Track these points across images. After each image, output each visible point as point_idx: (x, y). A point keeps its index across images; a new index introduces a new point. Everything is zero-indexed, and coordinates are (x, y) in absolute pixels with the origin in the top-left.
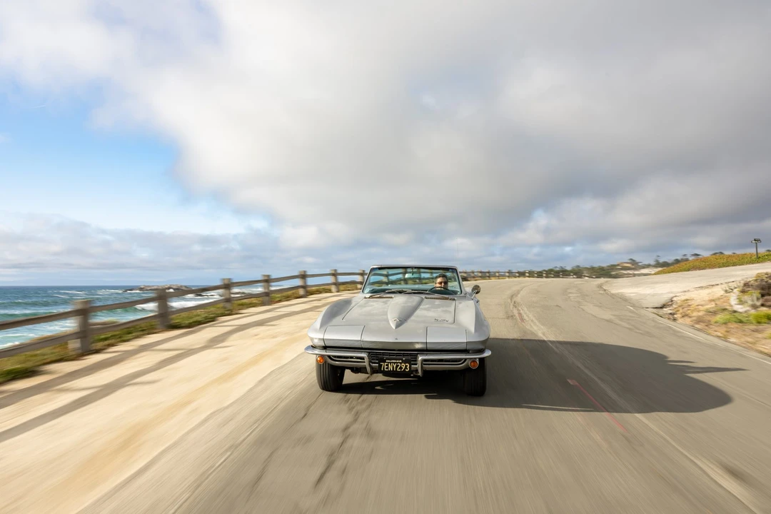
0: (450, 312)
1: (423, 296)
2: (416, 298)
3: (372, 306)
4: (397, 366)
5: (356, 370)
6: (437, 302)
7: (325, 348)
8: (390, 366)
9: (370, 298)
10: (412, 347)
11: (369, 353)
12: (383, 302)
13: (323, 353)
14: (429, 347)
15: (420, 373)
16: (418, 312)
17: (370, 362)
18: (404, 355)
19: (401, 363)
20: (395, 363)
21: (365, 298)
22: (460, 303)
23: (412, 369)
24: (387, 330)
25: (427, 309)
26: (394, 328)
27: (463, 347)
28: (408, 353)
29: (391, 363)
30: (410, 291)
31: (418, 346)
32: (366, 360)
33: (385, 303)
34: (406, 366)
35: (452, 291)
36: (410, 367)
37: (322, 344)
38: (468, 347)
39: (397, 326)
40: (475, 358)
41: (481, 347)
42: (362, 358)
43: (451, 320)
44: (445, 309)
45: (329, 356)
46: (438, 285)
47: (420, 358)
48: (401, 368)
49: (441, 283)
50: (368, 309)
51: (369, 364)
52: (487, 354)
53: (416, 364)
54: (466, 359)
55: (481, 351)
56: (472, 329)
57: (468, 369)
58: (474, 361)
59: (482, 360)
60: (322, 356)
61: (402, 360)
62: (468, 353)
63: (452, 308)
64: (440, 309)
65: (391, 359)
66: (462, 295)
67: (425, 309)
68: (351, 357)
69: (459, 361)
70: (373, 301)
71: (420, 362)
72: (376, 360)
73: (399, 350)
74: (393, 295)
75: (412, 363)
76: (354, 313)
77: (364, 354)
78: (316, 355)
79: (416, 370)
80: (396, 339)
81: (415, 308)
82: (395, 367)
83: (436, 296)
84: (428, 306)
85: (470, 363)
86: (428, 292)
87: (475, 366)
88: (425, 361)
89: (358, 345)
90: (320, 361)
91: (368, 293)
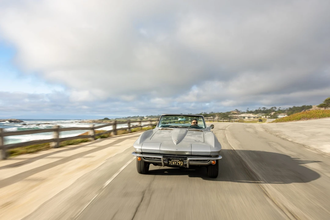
0: (201, 137)
1: (187, 129)
2: (184, 130)
3: (163, 133)
5: (156, 164)
6: (195, 132)
7: (142, 153)
8: (173, 163)
9: (162, 129)
10: (184, 154)
11: (163, 156)
12: (168, 132)
13: (141, 155)
14: (192, 154)
15: (188, 166)
16: (186, 137)
17: (164, 160)
18: (180, 157)
20: (176, 161)
21: (159, 130)
22: (206, 133)
24: (172, 145)
27: (209, 154)
28: (182, 156)
29: (174, 161)
30: (181, 127)
31: (187, 153)
32: (162, 159)
33: (170, 132)
34: (181, 163)
35: (201, 127)
36: (183, 163)
37: (141, 151)
38: (212, 154)
39: (177, 143)
41: (217, 154)
42: (160, 159)
43: (202, 141)
44: (199, 135)
45: (144, 157)
47: (188, 159)
48: (179, 164)
49: (194, 123)
50: (162, 135)
51: (164, 162)
52: (220, 158)
53: (186, 162)
54: (210, 160)
55: (217, 156)
56: (213, 146)
57: (210, 165)
58: (214, 161)
59: (217, 160)
60: (140, 157)
61: (179, 160)
62: (211, 157)
63: (202, 135)
64: (196, 136)
65: (174, 159)
66: (206, 129)
67: (190, 136)
68: (154, 158)
69: (206, 161)
70: (164, 131)
71: (188, 161)
72: (167, 159)
73: (178, 155)
74: (173, 128)
75: (184, 161)
76: (156, 137)
77: (161, 157)
78: (137, 156)
79: (186, 165)
80: (177, 150)
81: (185, 135)
82: (176, 163)
83: (194, 129)
84: (190, 134)
85: (212, 162)
86: (189, 127)
87: (214, 163)
88: (190, 160)
89: (158, 152)
90: (139, 159)
91: (160, 127)
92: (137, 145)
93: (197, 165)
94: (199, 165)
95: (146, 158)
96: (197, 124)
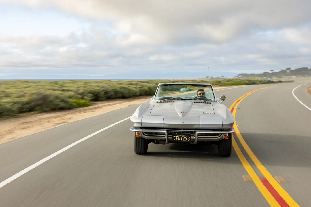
0: (211, 109)
1: (193, 101)
2: (189, 103)
3: (165, 106)
4: (183, 138)
5: (156, 142)
6: (202, 104)
7: (142, 128)
8: (179, 138)
9: (160, 102)
10: (192, 127)
11: (168, 131)
12: (170, 104)
13: (141, 131)
14: (202, 127)
15: (196, 142)
16: (192, 109)
17: (168, 136)
18: (187, 132)
19: (185, 136)
20: (182, 136)
21: (158, 102)
23: (192, 140)
24: (177, 118)
25: (198, 108)
26: (181, 117)
27: (220, 127)
28: (189, 130)
29: (179, 136)
30: (184, 98)
31: (195, 127)
32: (166, 134)
33: (172, 104)
34: (188, 138)
35: (208, 99)
37: (140, 126)
38: (224, 127)
39: (183, 116)
40: (227, 133)
41: (229, 127)
42: (164, 134)
43: (212, 113)
44: (207, 108)
45: (143, 133)
47: (197, 133)
48: (185, 139)
51: (167, 137)
52: (233, 131)
53: (194, 137)
54: (222, 134)
55: (230, 130)
56: (225, 117)
57: (222, 140)
59: (230, 134)
60: (139, 133)
61: (186, 134)
62: (223, 130)
63: (211, 107)
64: (205, 108)
65: (179, 134)
66: (215, 101)
67: (196, 108)
68: (156, 133)
69: (217, 135)
70: (163, 104)
71: (196, 135)
72: (171, 135)
73: (184, 129)
74: (174, 101)
75: (191, 136)
76: (156, 110)
77: (165, 132)
78: (136, 132)
79: (194, 141)
80: (183, 122)
81: (191, 107)
82: (182, 138)
83: (200, 101)
84: (197, 106)
85: (223, 136)
86: (195, 99)
87: (226, 138)
88: (198, 135)
89: (161, 126)
90: (138, 136)
91: (158, 100)
92: (135, 118)
93: (206, 141)
94: (208, 142)
95: (147, 134)
96: (204, 96)
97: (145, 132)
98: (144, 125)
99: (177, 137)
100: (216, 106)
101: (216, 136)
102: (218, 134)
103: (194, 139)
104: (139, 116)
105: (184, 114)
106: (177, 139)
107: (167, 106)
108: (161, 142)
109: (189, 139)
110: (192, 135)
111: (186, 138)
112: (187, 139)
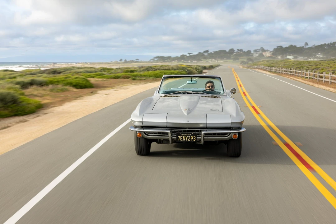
0: (219, 105)
1: (200, 95)
2: (196, 97)
5: (159, 141)
6: (210, 99)
7: (143, 127)
8: (184, 138)
9: (164, 96)
10: (197, 126)
11: (171, 130)
12: (174, 99)
13: (142, 130)
14: (208, 126)
15: (202, 142)
16: (199, 105)
17: (171, 135)
18: (192, 131)
19: (190, 136)
20: (187, 136)
21: (161, 97)
22: (224, 100)
23: (198, 140)
24: (181, 116)
25: (205, 103)
26: (186, 114)
27: (229, 126)
28: (195, 130)
29: (184, 136)
30: (191, 92)
31: (201, 126)
32: (170, 134)
33: (177, 100)
34: (194, 138)
35: (218, 92)
36: (196, 139)
37: (141, 125)
38: (232, 126)
39: (188, 113)
40: (236, 133)
41: (239, 126)
42: (167, 133)
43: (220, 109)
44: (215, 103)
45: (144, 132)
46: (207, 88)
47: (203, 133)
48: (190, 139)
49: (209, 87)
50: (166, 103)
51: (171, 137)
52: (243, 130)
53: (200, 137)
54: (230, 133)
55: (239, 128)
56: (235, 115)
57: (231, 140)
58: (235, 134)
59: (239, 133)
60: (140, 133)
61: (191, 134)
62: (232, 129)
63: (220, 102)
64: (212, 104)
65: (184, 134)
66: (225, 94)
67: (203, 103)
68: (159, 133)
69: (226, 135)
70: (168, 99)
71: (202, 135)
72: (175, 134)
73: (189, 128)
74: (180, 95)
75: (197, 136)
76: (159, 106)
77: (168, 131)
78: (137, 132)
79: (200, 141)
80: (188, 121)
81: (197, 103)
82: (187, 138)
83: (208, 95)
84: (204, 101)
85: (232, 135)
86: (202, 93)
87: (235, 137)
88: (205, 135)
89: (164, 125)
90: (139, 136)
91: (162, 93)
92: (136, 116)
93: (213, 141)
94: (216, 141)
95: (148, 133)
96: (213, 89)
97: (147, 132)
98: (145, 125)
99: (182, 137)
100: (224, 101)
101: (224, 135)
102: (227, 133)
103: (200, 139)
104: (140, 114)
105: (189, 111)
106: (182, 139)
107: (171, 101)
108: (165, 142)
109: (194, 140)
110: (199, 135)
111: (192, 137)
112: (192, 139)
